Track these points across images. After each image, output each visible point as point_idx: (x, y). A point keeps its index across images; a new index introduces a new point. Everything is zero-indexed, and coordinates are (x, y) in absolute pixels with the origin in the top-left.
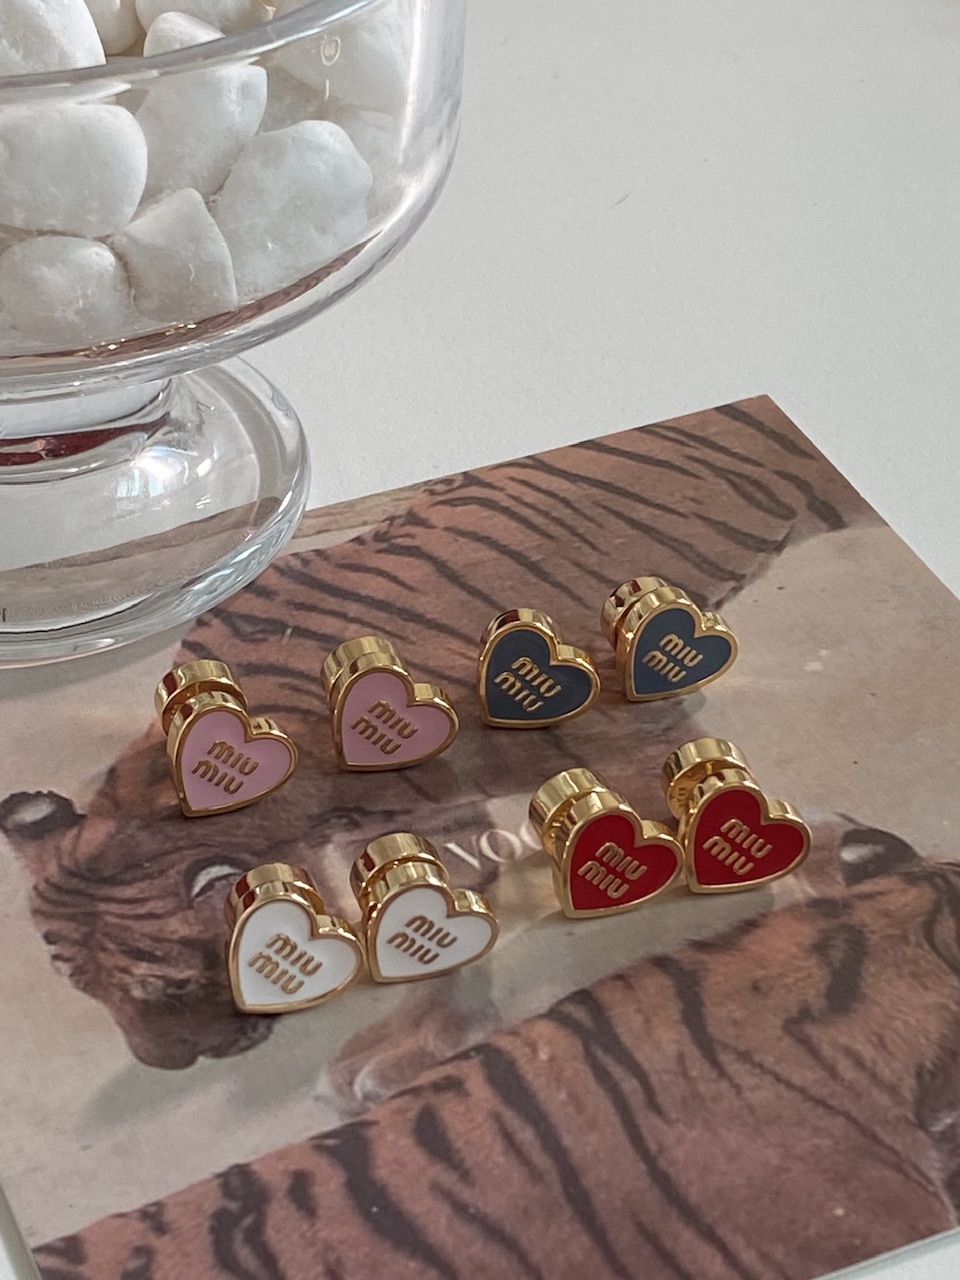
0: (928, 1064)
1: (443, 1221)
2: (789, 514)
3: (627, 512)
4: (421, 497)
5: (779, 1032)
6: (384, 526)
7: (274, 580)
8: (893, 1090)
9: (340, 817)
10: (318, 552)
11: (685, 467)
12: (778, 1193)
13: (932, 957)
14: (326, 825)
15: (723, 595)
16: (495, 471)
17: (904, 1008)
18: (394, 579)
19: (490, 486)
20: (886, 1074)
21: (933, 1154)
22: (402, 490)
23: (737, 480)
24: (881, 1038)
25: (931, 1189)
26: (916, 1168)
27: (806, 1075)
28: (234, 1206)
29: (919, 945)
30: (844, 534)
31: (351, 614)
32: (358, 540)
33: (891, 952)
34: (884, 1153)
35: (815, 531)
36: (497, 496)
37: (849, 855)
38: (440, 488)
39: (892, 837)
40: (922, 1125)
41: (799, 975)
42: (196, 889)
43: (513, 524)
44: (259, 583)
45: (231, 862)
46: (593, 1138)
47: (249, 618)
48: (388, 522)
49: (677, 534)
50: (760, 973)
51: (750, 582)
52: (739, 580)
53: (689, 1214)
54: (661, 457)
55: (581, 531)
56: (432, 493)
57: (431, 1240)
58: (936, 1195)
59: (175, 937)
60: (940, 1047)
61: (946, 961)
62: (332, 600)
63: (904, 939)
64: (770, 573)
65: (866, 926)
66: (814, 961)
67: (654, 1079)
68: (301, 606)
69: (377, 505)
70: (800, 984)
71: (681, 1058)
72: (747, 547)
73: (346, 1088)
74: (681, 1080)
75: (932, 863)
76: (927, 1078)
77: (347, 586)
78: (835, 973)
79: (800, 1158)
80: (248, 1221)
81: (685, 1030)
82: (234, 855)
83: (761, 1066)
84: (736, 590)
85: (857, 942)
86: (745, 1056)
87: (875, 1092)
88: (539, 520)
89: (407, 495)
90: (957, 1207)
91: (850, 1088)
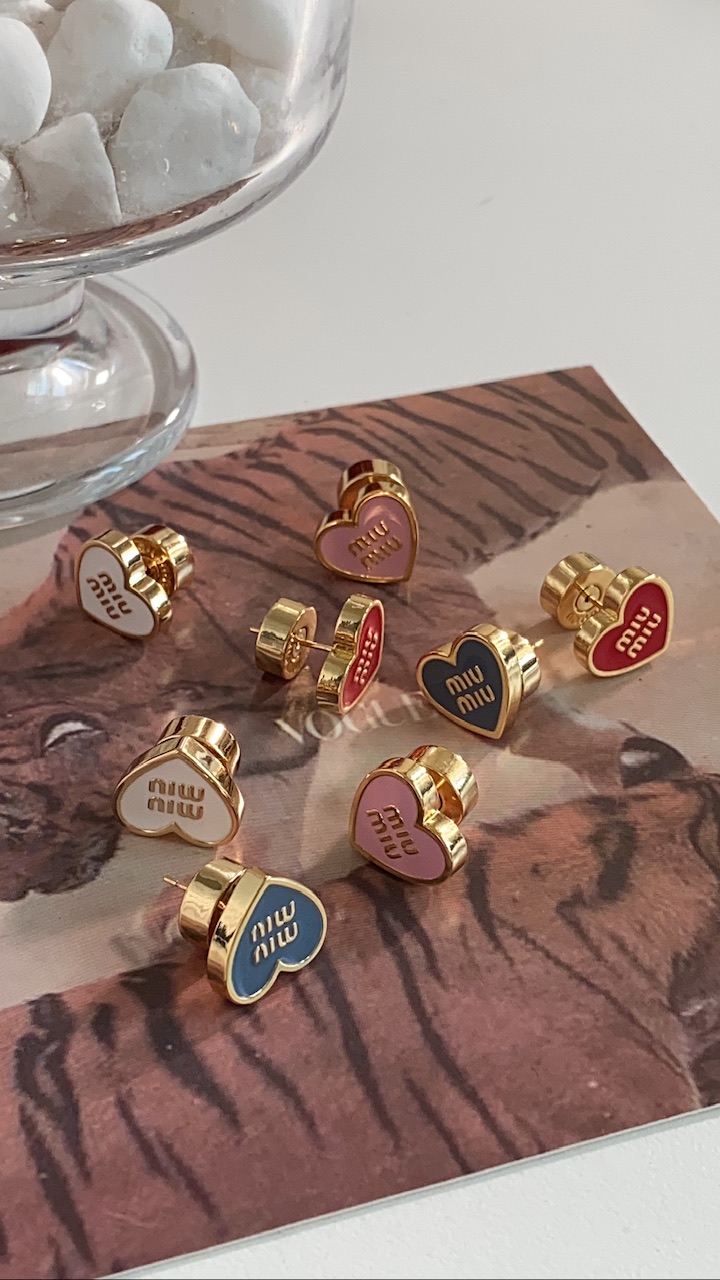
0: (684, 953)
1: (231, 1064)
2: (600, 464)
3: (464, 451)
4: (290, 425)
5: (553, 914)
6: (256, 446)
7: (155, 482)
8: (650, 975)
9: (185, 689)
10: (197, 463)
11: (516, 419)
12: (538, 1063)
13: (695, 856)
14: (172, 695)
15: (538, 528)
17: (666, 902)
19: (350, 421)
20: (645, 959)
21: (683, 1038)
22: (275, 418)
23: (559, 434)
24: (643, 927)
25: (679, 1070)
26: (667, 1050)
27: (574, 954)
28: (41, 1033)
29: (683, 844)
30: (648, 485)
31: (218, 516)
32: (233, 455)
33: (658, 848)
34: (638, 1033)
35: (621, 481)
36: (355, 430)
37: (629, 759)
38: (307, 419)
39: (668, 746)
40: (674, 1009)
41: (575, 862)
42: (50, 741)
44: (144, 483)
45: (84, 720)
46: (375, 995)
47: (129, 512)
48: (259, 443)
49: (504, 473)
50: (540, 858)
51: (563, 519)
52: (553, 517)
53: (457, 1076)
54: (497, 409)
55: (423, 464)
56: (300, 422)
57: (217, 1081)
58: (682, 1076)
59: (24, 782)
60: (696, 939)
61: (707, 861)
62: (203, 502)
63: (672, 838)
64: (582, 512)
65: (636, 823)
66: (589, 850)
67: (436, 946)
68: (176, 506)
70: (576, 870)
71: (462, 928)
72: (563, 488)
73: (158, 931)
74: (461, 949)
75: (701, 773)
76: (681, 964)
77: (218, 492)
78: (607, 863)
79: (560, 1030)
80: (52, 1048)
81: (469, 905)
82: (87, 714)
83: (533, 942)
84: (550, 525)
85: (629, 837)
86: (520, 933)
87: (635, 974)
89: (279, 422)
90: (701, 1089)
91: (612, 969)
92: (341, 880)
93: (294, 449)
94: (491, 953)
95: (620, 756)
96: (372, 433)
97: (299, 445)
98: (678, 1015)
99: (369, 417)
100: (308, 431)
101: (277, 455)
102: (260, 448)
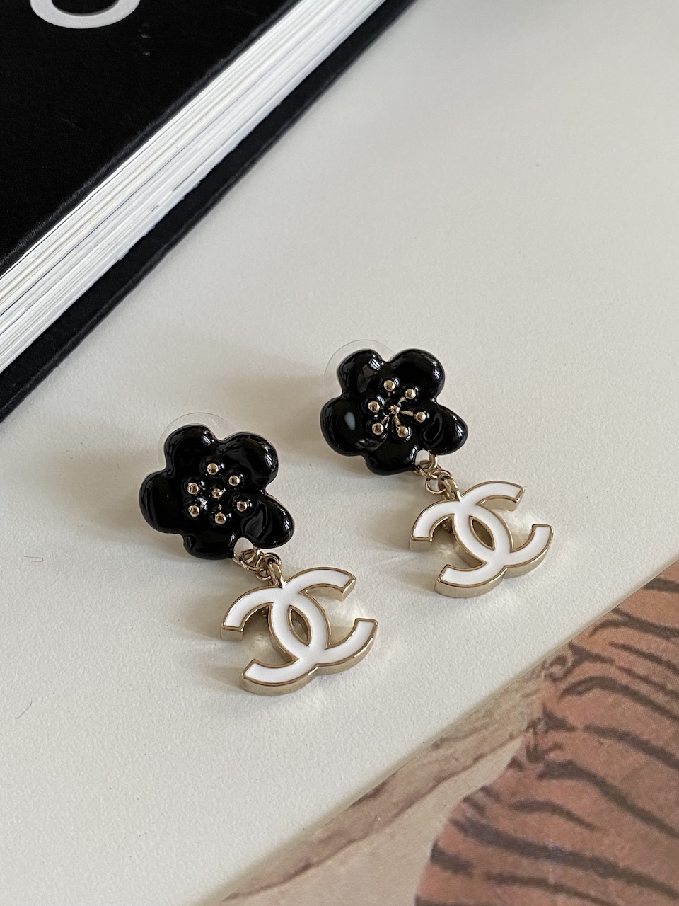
4: (547, 687)
6: (530, 738)
10: (486, 790)
16: (595, 637)
18: (570, 816)
19: (598, 658)
31: (552, 880)
32: (514, 763)
36: (611, 672)
38: (557, 670)
43: (640, 708)
48: (531, 731)
56: (554, 679)
69: (514, 707)
77: (531, 837)
88: (660, 698)
89: (532, 686)
93: (571, 729)
96: (628, 672)
97: (572, 720)
99: (613, 644)
100: (568, 691)
101: (557, 746)
102: (536, 739)
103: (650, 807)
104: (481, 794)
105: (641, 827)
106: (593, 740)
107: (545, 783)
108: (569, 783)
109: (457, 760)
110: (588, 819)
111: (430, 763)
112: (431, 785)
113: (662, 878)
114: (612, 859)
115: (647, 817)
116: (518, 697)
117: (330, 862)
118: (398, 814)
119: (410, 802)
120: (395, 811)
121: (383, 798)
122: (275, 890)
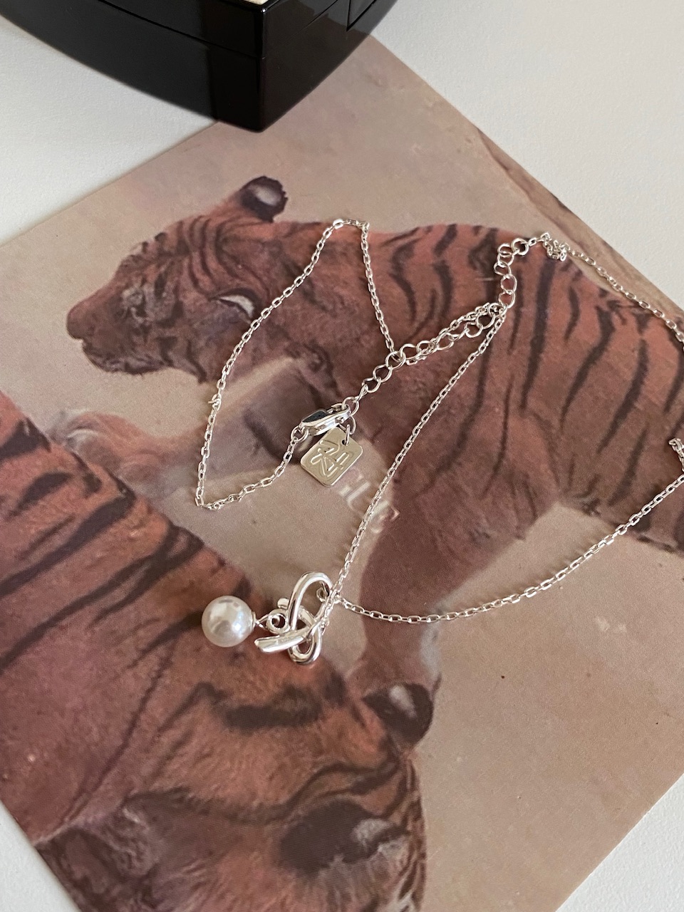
15: (657, 540)
18: (572, 324)
37: (398, 693)
50: (252, 655)
52: (680, 548)
61: (304, 789)
81: (181, 617)
90: (53, 841)
91: (153, 742)
92: (170, 524)
93: (640, 331)
94: (137, 649)
95: (399, 685)
98: (122, 806)
101: (624, 321)
102: (626, 307)
103: (590, 379)
104: (576, 270)
105: (574, 372)
106: (635, 345)
107: (594, 311)
108: (597, 326)
109: (598, 256)
110: (573, 336)
111: (592, 240)
112: (576, 239)
113: (537, 381)
114: (546, 350)
115: (581, 376)
116: (657, 297)
117: (511, 181)
118: (550, 218)
119: (562, 227)
120: (553, 218)
121: (561, 211)
122: (487, 153)
